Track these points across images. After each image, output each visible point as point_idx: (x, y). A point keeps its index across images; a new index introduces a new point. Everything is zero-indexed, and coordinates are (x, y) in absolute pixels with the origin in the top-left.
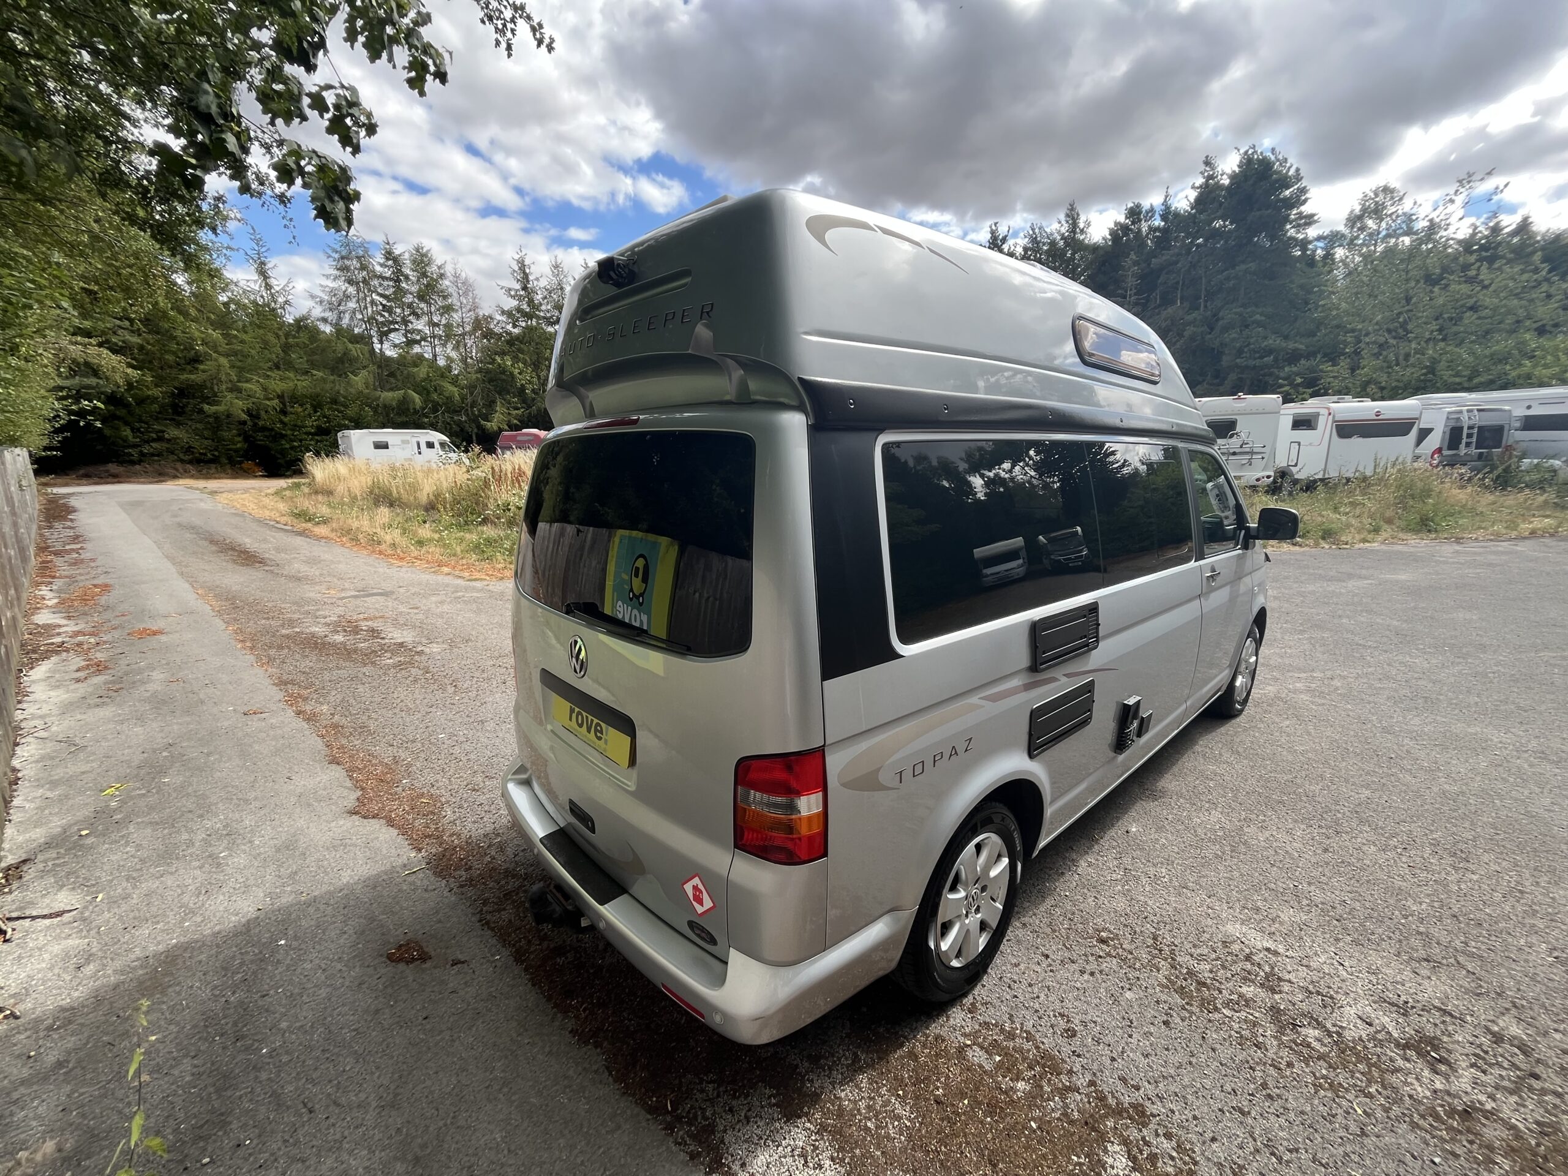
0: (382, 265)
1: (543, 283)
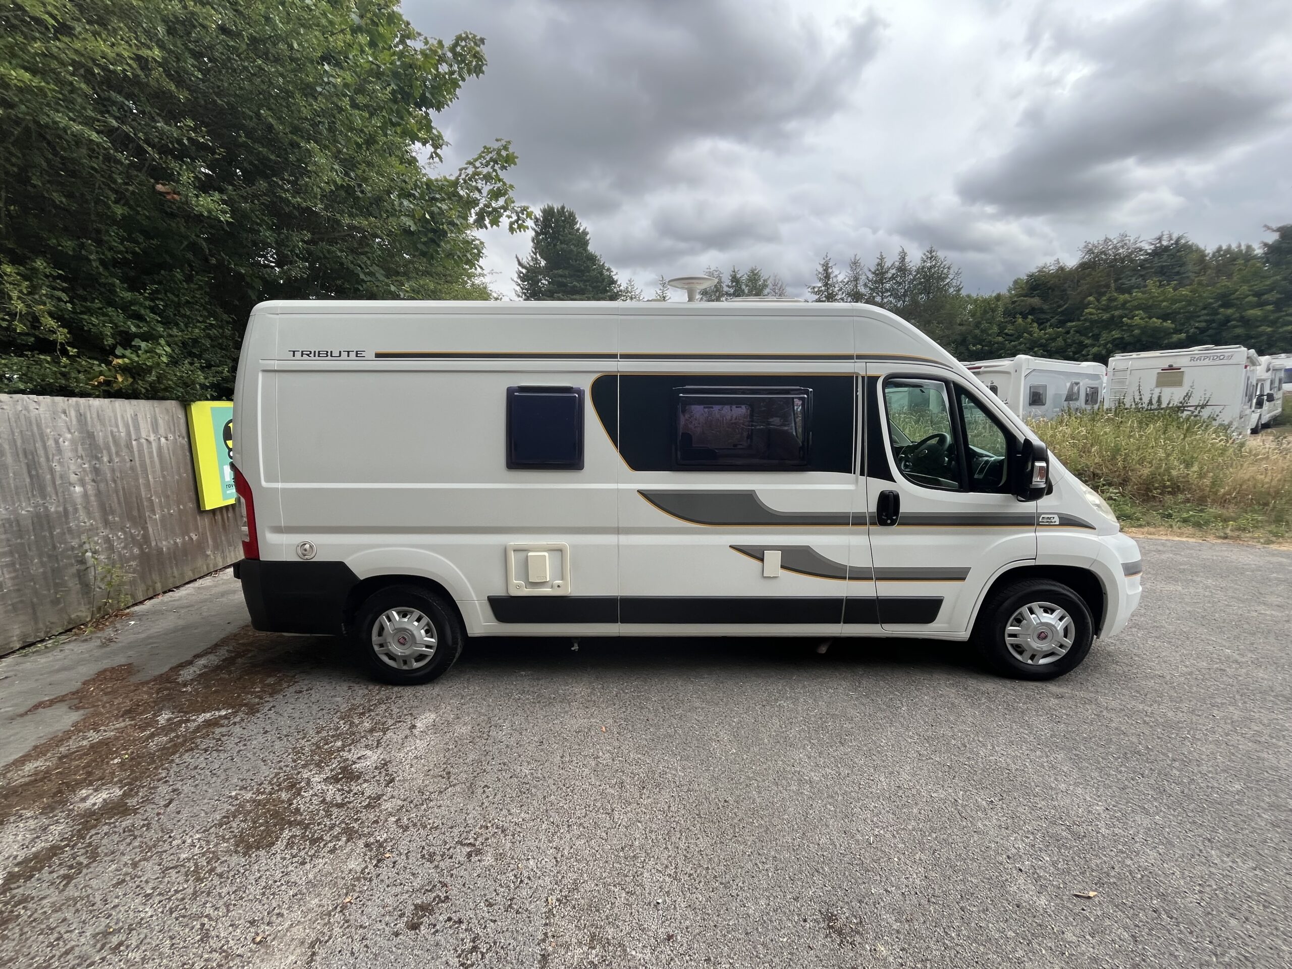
0: (728, 286)
1: (840, 278)
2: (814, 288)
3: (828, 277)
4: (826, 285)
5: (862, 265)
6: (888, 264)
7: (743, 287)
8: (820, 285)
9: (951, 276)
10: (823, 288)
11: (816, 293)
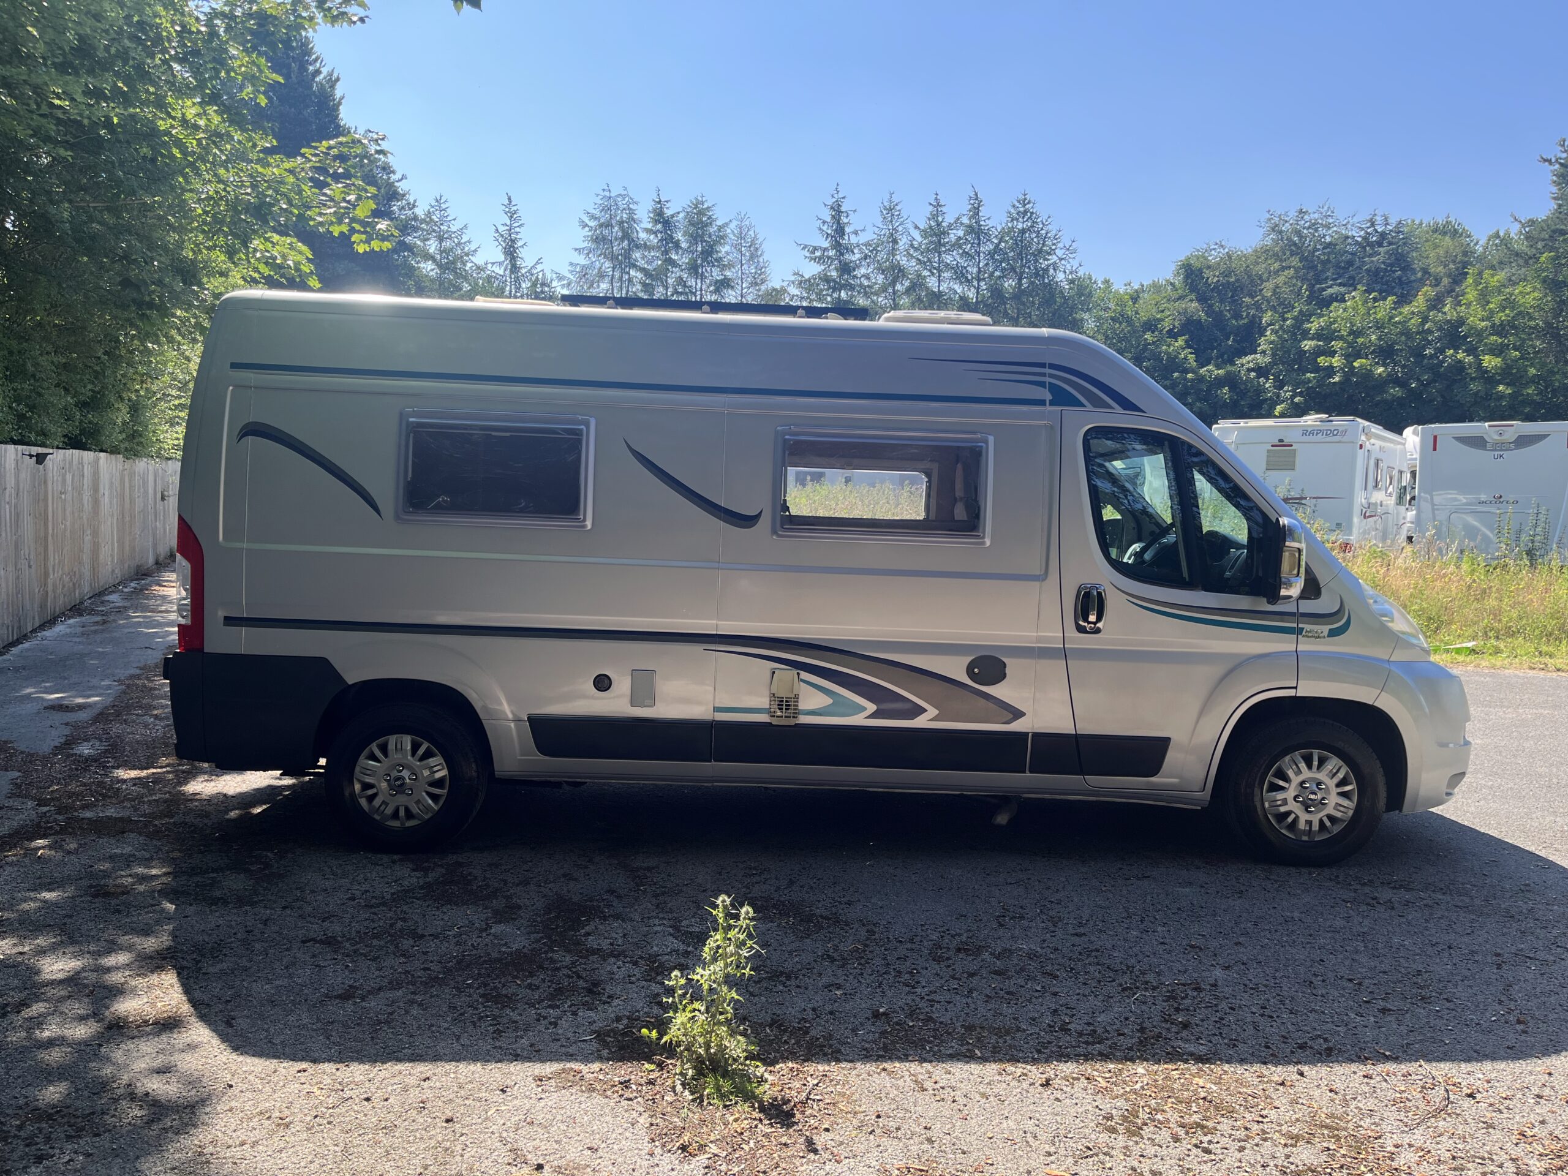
0: (648, 231)
2: (815, 249)
3: (840, 231)
4: (837, 246)
5: (904, 214)
6: (949, 219)
7: (679, 236)
8: (826, 244)
9: (1059, 252)
10: (832, 253)
11: (820, 260)
